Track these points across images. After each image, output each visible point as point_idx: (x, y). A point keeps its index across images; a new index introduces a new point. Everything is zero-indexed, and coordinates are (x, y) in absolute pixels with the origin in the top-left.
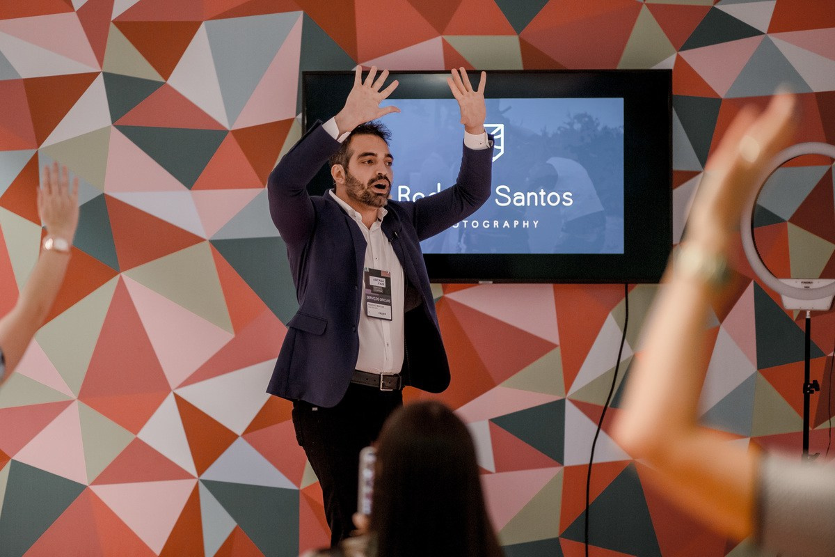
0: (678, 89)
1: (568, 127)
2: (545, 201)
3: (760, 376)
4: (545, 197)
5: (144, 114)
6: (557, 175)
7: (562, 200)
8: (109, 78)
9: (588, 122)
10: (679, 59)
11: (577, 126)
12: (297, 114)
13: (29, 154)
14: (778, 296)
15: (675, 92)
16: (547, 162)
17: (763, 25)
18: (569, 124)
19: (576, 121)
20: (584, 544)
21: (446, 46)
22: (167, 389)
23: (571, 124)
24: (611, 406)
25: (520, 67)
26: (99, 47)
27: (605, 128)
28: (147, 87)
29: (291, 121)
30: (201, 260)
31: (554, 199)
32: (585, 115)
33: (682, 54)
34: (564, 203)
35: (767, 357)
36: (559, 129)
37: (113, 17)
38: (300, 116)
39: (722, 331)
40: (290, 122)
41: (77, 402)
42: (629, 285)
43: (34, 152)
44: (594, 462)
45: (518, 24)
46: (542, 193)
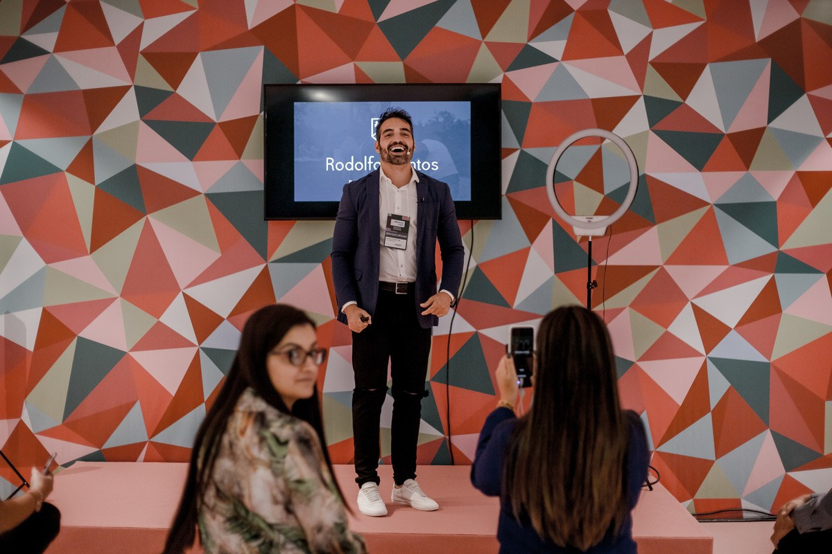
0: (505, 96)
1: (435, 120)
2: (421, 167)
3: (556, 278)
4: (421, 164)
5: (161, 112)
6: (428, 151)
7: (431, 166)
8: (138, 89)
9: (448, 116)
10: (505, 77)
11: (441, 119)
12: (261, 112)
13: (87, 138)
14: (570, 227)
15: (502, 98)
16: (422, 142)
17: (558, 56)
18: (435, 118)
19: (440, 116)
20: (446, 385)
21: (356, 68)
22: (178, 290)
23: (437, 118)
24: (463, 298)
25: (404, 82)
26: (131, 69)
27: (459, 120)
28: (163, 95)
29: (257, 116)
30: (199, 206)
31: (426, 166)
32: (446, 113)
33: (507, 74)
34: (432, 169)
35: (561, 266)
36: (429, 121)
37: (141, 48)
38: (263, 113)
39: (532, 249)
40: (255, 118)
41: (120, 299)
42: (474, 221)
43: (89, 137)
44: (452, 333)
45: (402, 55)
46: (419, 162)
